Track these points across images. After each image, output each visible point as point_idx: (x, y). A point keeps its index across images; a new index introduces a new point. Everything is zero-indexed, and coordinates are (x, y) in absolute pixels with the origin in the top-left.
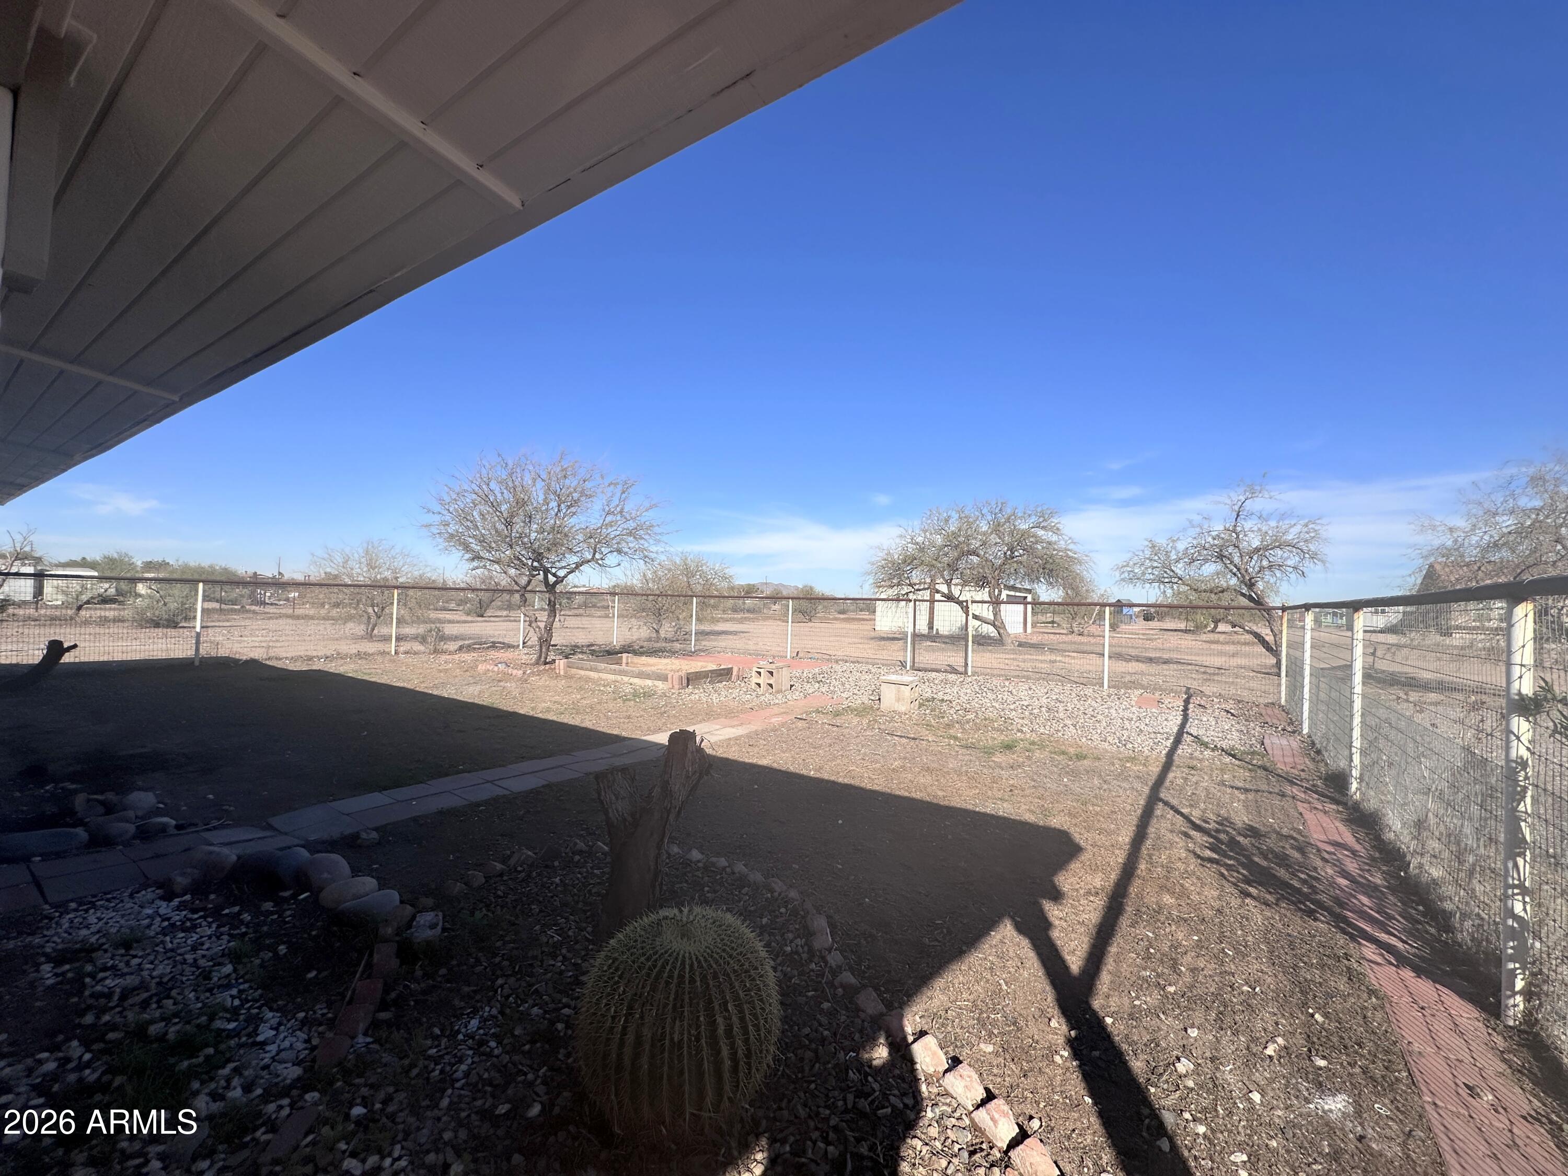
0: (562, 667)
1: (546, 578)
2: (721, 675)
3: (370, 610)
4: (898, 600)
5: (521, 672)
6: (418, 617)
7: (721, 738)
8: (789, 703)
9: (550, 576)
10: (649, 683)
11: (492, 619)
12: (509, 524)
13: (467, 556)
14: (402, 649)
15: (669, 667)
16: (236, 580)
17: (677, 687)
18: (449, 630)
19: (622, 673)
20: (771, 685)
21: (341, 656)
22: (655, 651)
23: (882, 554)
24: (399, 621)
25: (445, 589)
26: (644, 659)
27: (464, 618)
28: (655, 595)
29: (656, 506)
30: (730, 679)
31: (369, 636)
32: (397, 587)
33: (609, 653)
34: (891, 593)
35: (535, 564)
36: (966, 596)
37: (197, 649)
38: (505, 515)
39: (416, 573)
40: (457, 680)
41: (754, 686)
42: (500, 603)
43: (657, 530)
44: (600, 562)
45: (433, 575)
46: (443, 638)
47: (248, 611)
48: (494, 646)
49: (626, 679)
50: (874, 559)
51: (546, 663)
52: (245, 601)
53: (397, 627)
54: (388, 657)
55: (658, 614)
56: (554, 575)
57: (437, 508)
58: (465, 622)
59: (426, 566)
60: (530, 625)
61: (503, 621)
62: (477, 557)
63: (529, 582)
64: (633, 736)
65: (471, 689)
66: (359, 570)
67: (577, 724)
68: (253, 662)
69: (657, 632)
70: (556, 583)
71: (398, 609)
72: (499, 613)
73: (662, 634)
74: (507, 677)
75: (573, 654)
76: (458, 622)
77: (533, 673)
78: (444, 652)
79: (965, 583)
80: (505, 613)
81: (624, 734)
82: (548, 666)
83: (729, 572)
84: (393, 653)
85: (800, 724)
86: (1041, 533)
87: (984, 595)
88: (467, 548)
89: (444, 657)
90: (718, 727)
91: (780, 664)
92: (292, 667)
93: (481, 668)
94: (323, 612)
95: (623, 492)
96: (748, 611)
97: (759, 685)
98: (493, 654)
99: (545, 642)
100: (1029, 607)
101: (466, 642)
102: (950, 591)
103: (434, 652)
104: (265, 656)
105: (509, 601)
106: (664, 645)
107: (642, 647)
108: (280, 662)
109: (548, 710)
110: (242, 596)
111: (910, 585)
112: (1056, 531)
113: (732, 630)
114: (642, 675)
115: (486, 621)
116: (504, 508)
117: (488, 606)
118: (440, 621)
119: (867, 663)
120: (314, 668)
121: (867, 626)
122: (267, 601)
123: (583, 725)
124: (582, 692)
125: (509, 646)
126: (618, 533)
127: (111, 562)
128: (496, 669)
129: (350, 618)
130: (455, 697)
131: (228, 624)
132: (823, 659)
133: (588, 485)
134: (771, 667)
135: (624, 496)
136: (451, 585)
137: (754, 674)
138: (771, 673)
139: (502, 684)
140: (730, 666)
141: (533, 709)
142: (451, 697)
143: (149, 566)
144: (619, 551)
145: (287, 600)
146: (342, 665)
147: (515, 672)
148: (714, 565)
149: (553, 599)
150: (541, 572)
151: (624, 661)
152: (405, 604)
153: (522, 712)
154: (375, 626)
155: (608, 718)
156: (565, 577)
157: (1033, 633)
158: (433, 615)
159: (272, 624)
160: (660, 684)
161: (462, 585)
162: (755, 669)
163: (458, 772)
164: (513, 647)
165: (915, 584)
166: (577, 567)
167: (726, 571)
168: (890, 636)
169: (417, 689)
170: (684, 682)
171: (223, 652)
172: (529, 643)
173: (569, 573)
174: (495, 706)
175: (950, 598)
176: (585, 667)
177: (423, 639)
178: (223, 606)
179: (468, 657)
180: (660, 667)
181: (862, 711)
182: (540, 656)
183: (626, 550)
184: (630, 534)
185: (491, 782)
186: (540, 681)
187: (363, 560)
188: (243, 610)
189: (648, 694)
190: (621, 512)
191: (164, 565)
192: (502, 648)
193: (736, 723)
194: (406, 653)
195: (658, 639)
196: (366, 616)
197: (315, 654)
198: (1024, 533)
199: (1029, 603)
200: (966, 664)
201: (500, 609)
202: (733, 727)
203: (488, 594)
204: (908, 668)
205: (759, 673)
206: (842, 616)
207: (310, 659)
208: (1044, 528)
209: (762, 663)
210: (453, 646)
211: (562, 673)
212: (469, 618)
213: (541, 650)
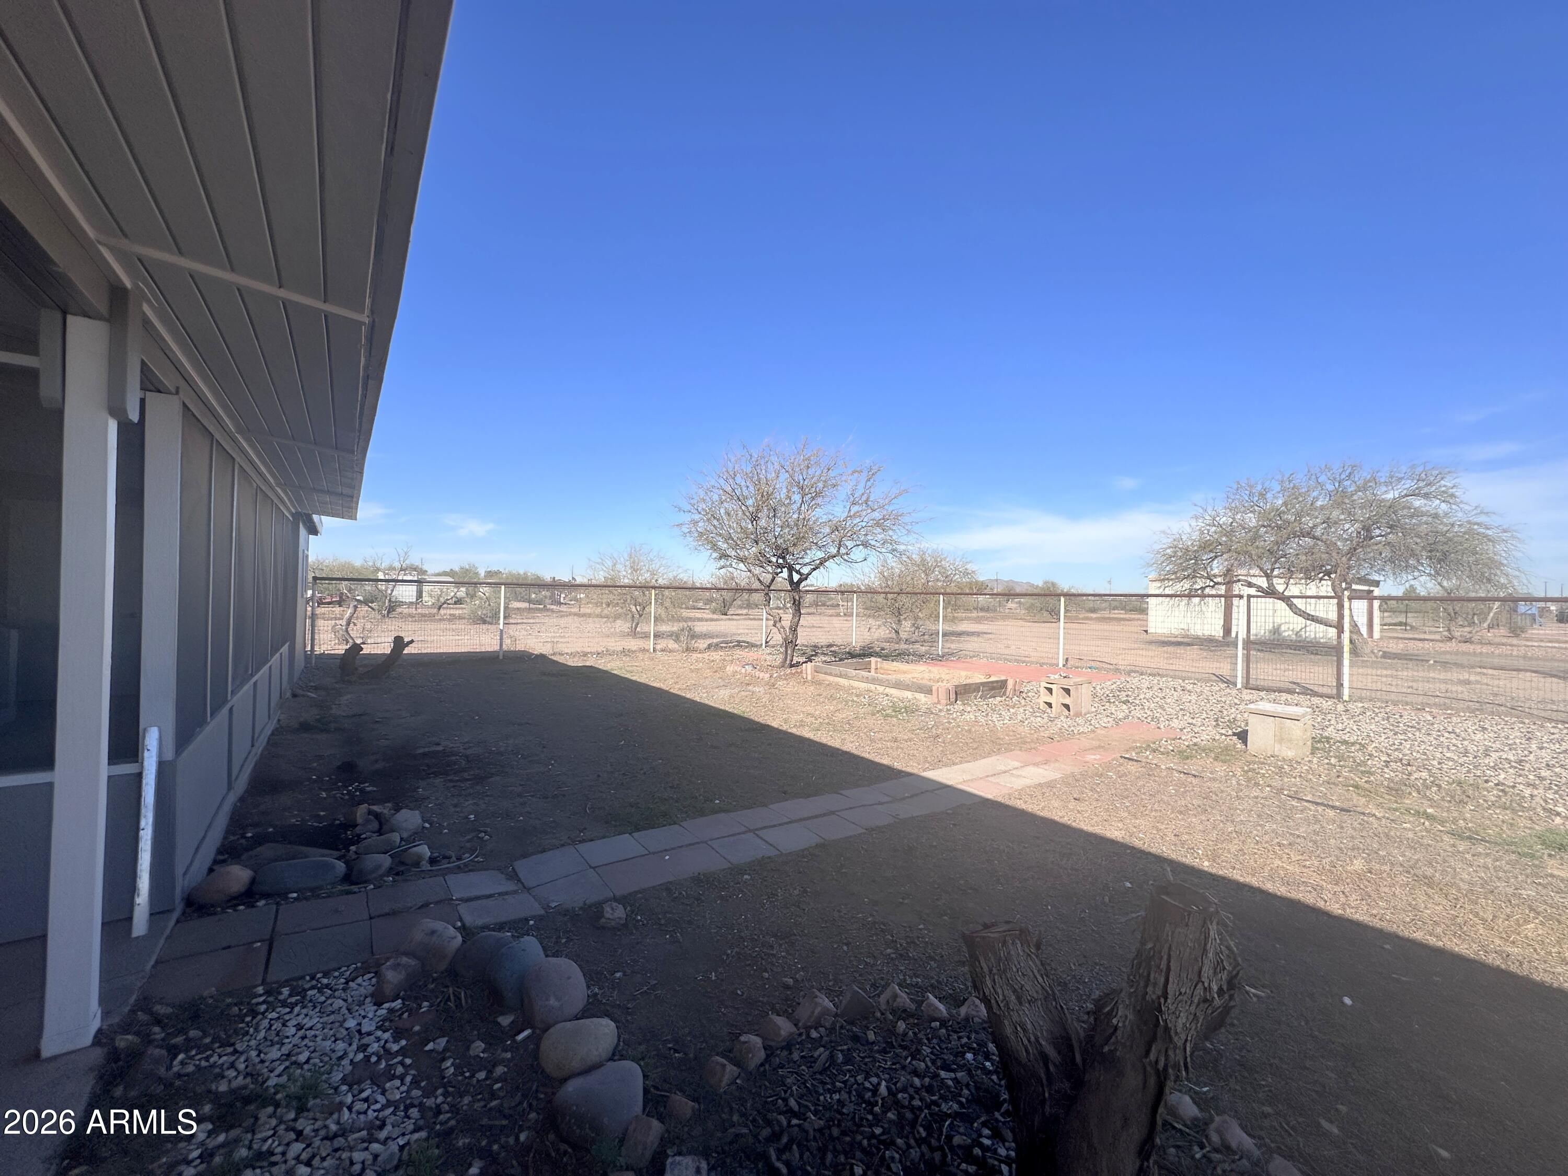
0: (809, 671)
1: (791, 576)
2: (993, 688)
3: (634, 609)
4: (1190, 596)
5: (768, 675)
6: (673, 616)
7: (1028, 782)
8: (1099, 731)
9: (794, 573)
10: (908, 694)
11: (735, 617)
12: (754, 519)
13: (715, 555)
14: (658, 647)
15: (926, 676)
16: (543, 583)
17: (944, 702)
18: (700, 627)
19: (874, 681)
20: (1067, 707)
21: (609, 653)
22: (899, 654)
23: (1168, 541)
24: (656, 619)
25: (695, 588)
26: (896, 665)
27: (711, 616)
28: (894, 593)
29: (906, 491)
30: (1004, 694)
31: (634, 633)
32: (654, 588)
33: (852, 655)
34: (1179, 587)
35: (781, 561)
36: (1294, 590)
37: (501, 645)
38: (751, 509)
39: (671, 575)
40: (707, 682)
41: (1043, 706)
42: (740, 603)
43: (907, 519)
44: (845, 557)
45: (684, 577)
46: (694, 636)
47: (548, 610)
48: (739, 644)
49: (881, 689)
50: (1157, 547)
51: (792, 666)
52: (548, 601)
53: (655, 625)
54: (647, 655)
55: (898, 613)
56: (798, 572)
57: (688, 507)
58: (712, 620)
59: (679, 567)
60: (774, 625)
61: (745, 619)
62: (724, 556)
63: (773, 580)
64: (909, 770)
65: (722, 692)
66: (624, 573)
67: (837, 746)
68: (542, 657)
69: (897, 632)
70: (800, 581)
71: (656, 608)
72: (740, 612)
73: (903, 635)
74: (755, 681)
75: (815, 655)
76: (707, 620)
77: (780, 677)
78: (695, 650)
79: (1289, 574)
80: (745, 611)
81: (897, 765)
82: (794, 670)
83: (970, 567)
84: (652, 650)
85: (1132, 767)
86: (1418, 503)
87: (1326, 587)
88: (715, 547)
89: (695, 656)
90: (1016, 764)
91: (1078, 680)
92: (570, 663)
93: (730, 669)
94: (598, 610)
95: (869, 480)
96: (982, 609)
97: (1050, 705)
98: (738, 653)
99: (790, 643)
100: (1376, 604)
101: (715, 641)
102: (1271, 585)
103: (687, 650)
104: (551, 652)
105: (748, 600)
106: (906, 646)
107: (883, 649)
108: (562, 657)
109: (802, 724)
110: (546, 597)
111: (1209, 577)
112: (1448, 497)
113: (973, 630)
114: (898, 685)
115: (729, 619)
116: (750, 502)
117: (731, 605)
118: (690, 619)
119: (1174, 677)
120: (588, 664)
121: (1134, 627)
122: (562, 601)
123: (845, 748)
124: (834, 702)
125: (751, 645)
126: (864, 524)
127: (466, 571)
128: (743, 671)
129: (617, 617)
130: (706, 702)
131: (532, 621)
132: (1108, 670)
133: (832, 473)
134: (1066, 683)
135: (869, 484)
136: (698, 585)
137: (1043, 690)
138: (1067, 691)
139: (750, 688)
140: (1003, 678)
141: (786, 721)
142: (702, 701)
143: (489, 574)
144: (865, 545)
145: (576, 600)
146: (610, 662)
147: (762, 675)
148: (955, 560)
149: (797, 598)
150: (785, 570)
151: (873, 666)
152: (662, 604)
153: (775, 724)
154: (637, 624)
155: (872, 741)
156: (809, 574)
157: (1381, 638)
158: (686, 613)
159: (563, 621)
160: (921, 697)
161: (709, 586)
162: (1044, 684)
163: (714, 811)
164: (756, 646)
165: (1215, 576)
166: (821, 564)
167: (968, 566)
168: (1173, 639)
169: (672, 691)
170: (953, 696)
171: (520, 647)
172: (771, 643)
173: (814, 569)
174: (746, 715)
175: (1270, 593)
176: (834, 672)
177: (676, 637)
178: (532, 606)
179: (716, 656)
180: (916, 675)
181: (1223, 754)
182: (786, 658)
183: (873, 543)
184: (878, 524)
185: (754, 831)
186: (787, 687)
187: (628, 563)
188: (545, 609)
189: (911, 710)
190: (866, 502)
191: (498, 573)
192: (747, 647)
193: (1039, 759)
194: (662, 650)
195: (899, 640)
196: (630, 615)
197: (589, 650)
198: (1392, 506)
199: (1376, 598)
200: (1340, 685)
201: (741, 607)
202: (1036, 764)
203: (730, 594)
204: (1239, 686)
205: (1050, 690)
206: (1094, 615)
207: (585, 654)
208: (1426, 496)
209: (1052, 677)
210: (702, 644)
211: (809, 678)
212: (715, 616)
213: (786, 652)
